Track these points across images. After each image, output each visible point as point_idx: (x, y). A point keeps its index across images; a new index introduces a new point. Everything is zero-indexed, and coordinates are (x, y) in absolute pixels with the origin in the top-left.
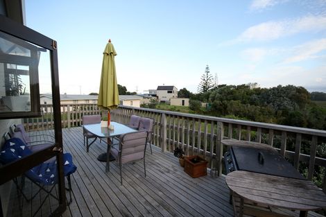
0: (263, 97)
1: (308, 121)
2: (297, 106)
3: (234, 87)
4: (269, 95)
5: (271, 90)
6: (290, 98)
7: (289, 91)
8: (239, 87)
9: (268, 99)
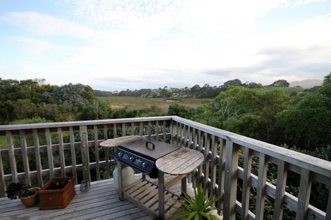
0: (56, 95)
1: (98, 114)
2: (88, 102)
3: (16, 82)
4: (63, 93)
5: (62, 87)
6: (81, 95)
7: (79, 89)
8: (23, 83)
9: (62, 96)
